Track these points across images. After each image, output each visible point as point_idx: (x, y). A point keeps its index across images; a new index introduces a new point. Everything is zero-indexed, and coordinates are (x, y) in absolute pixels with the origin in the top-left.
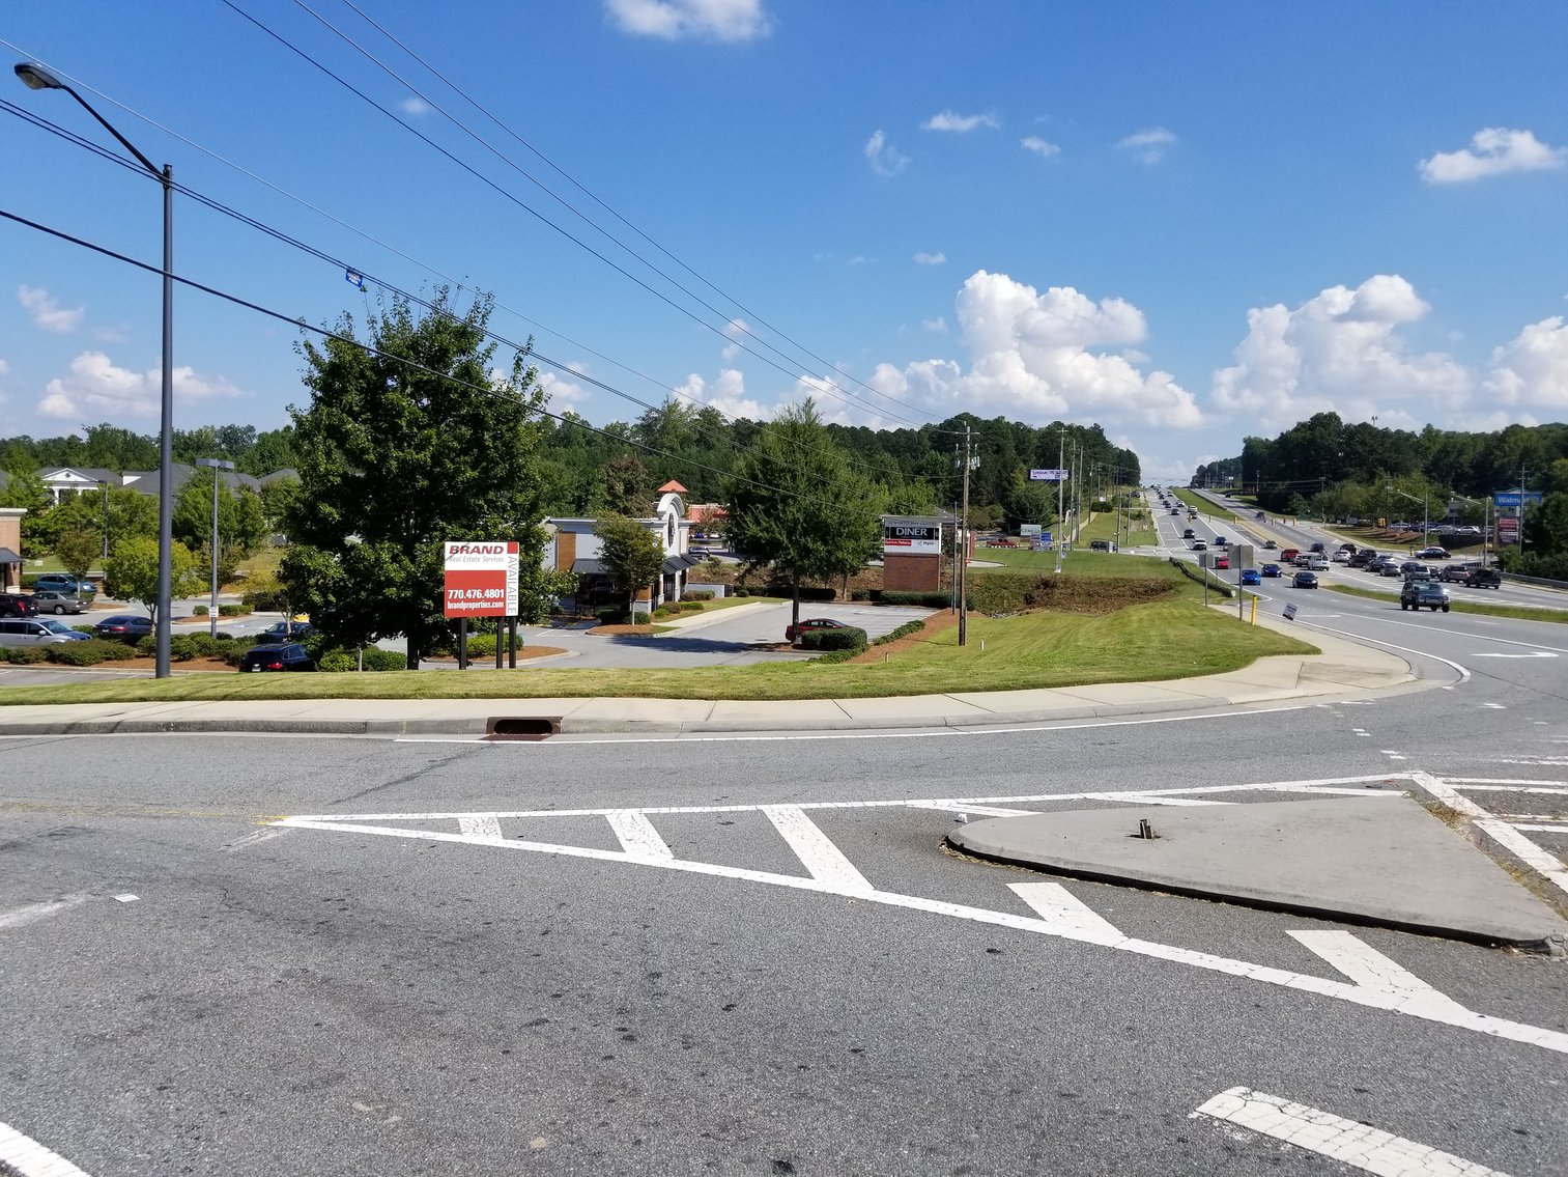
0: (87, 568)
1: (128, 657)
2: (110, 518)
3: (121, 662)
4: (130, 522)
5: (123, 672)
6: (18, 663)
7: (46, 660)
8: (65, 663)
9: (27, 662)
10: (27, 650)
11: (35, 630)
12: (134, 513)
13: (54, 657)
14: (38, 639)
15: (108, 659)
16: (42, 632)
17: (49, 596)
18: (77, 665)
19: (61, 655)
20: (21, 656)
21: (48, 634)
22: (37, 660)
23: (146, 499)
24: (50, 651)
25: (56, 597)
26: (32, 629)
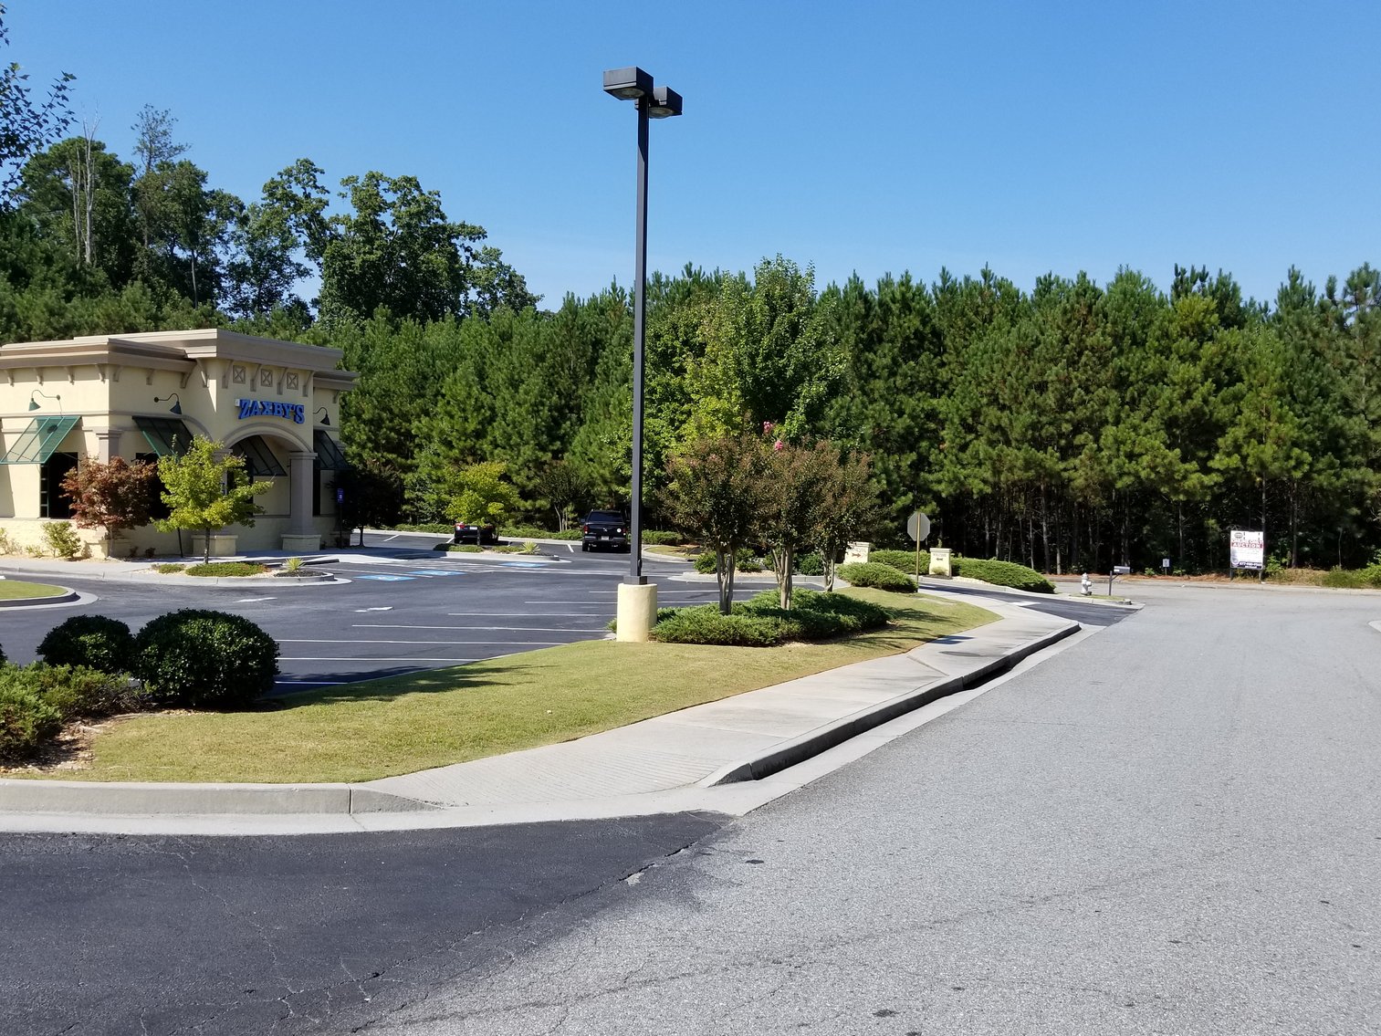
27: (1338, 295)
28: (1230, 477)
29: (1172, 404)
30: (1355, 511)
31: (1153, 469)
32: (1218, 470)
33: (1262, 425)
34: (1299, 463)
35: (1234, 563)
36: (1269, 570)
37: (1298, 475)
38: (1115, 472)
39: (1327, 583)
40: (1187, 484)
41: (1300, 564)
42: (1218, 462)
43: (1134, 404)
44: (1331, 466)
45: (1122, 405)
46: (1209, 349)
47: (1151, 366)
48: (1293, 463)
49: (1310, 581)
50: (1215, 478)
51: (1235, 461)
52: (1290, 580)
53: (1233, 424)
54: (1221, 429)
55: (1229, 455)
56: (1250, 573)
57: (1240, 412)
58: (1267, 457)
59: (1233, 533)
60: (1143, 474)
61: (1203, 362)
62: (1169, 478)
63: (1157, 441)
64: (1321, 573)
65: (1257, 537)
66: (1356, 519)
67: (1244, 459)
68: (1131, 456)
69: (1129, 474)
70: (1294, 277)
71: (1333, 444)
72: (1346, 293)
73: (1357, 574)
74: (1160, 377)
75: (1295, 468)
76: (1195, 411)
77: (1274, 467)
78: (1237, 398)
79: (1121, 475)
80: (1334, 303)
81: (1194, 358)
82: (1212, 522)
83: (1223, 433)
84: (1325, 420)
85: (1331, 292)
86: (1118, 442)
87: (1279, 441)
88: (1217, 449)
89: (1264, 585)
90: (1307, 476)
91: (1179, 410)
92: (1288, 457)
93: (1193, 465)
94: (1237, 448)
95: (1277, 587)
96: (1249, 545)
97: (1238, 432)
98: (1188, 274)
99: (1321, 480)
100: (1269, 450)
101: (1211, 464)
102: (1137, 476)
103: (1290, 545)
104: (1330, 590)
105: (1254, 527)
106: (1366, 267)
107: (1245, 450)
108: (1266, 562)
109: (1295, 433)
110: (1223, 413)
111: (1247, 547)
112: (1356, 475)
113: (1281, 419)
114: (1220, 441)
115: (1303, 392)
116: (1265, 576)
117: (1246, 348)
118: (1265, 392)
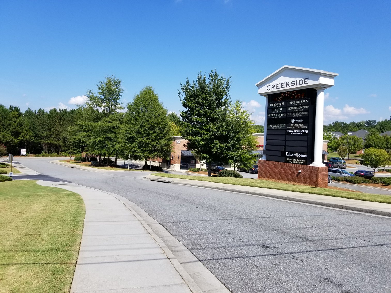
0: (345, 156)
1: (369, 182)
2: (349, 143)
3: (366, 184)
4: (354, 144)
5: (368, 187)
6: (337, 181)
7: (345, 181)
8: (351, 182)
9: (340, 181)
10: (339, 178)
11: (340, 172)
12: (355, 142)
13: (347, 180)
14: (340, 175)
15: (363, 183)
16: (342, 173)
17: (335, 163)
18: (354, 183)
19: (349, 180)
20: (338, 179)
21: (343, 174)
22: (342, 181)
23: (358, 138)
24: (346, 179)
25: (337, 164)
26: (338, 172)
27: (36, 113)
28: (21, 141)
29: (12, 130)
30: (39, 146)
31: (10, 139)
32: (20, 140)
33: (26, 133)
34: (32, 139)
35: (21, 154)
36: (27, 155)
37: (32, 141)
38: (2, 140)
39: (36, 156)
40: (15, 142)
41: (31, 153)
42: (19, 138)
43: (6, 128)
44: (36, 139)
45: (4, 129)
46: (18, 121)
47: (8, 122)
48: (31, 139)
49: (33, 156)
50: (19, 141)
51: (22, 138)
52: (30, 156)
53: (22, 133)
54: (20, 133)
55: (21, 137)
56: (23, 155)
57: (23, 131)
58: (27, 138)
59: (21, 149)
60: (8, 140)
61: (17, 123)
62: (12, 141)
63: (10, 135)
64: (34, 155)
65: (25, 150)
66: (39, 147)
67: (24, 138)
68: (6, 137)
69: (5, 140)
70: (29, 109)
71: (37, 136)
72: (38, 113)
73: (39, 155)
74: (10, 124)
75: (31, 140)
76: (16, 131)
77: (28, 139)
78: (22, 129)
79: (4, 140)
80: (36, 114)
81: (15, 122)
82: (17, 148)
83: (21, 134)
84: (36, 133)
85: (35, 112)
86: (3, 135)
87: (29, 136)
88: (19, 136)
89: (26, 157)
90: (33, 141)
91: (13, 130)
92: (31, 138)
93: (16, 139)
94: (23, 136)
95: (28, 157)
96: (24, 151)
97: (23, 134)
98: (12, 107)
99: (35, 141)
100: (28, 137)
101: (18, 139)
102: (7, 140)
103: (29, 151)
104: (37, 157)
105: (24, 148)
106: (40, 109)
107: (24, 137)
108: (26, 154)
109: (32, 134)
110: (20, 131)
111: (23, 151)
112: (40, 141)
113: (29, 132)
114: (20, 135)
115: (32, 128)
116: (26, 156)
117: (23, 121)
118: (27, 128)
